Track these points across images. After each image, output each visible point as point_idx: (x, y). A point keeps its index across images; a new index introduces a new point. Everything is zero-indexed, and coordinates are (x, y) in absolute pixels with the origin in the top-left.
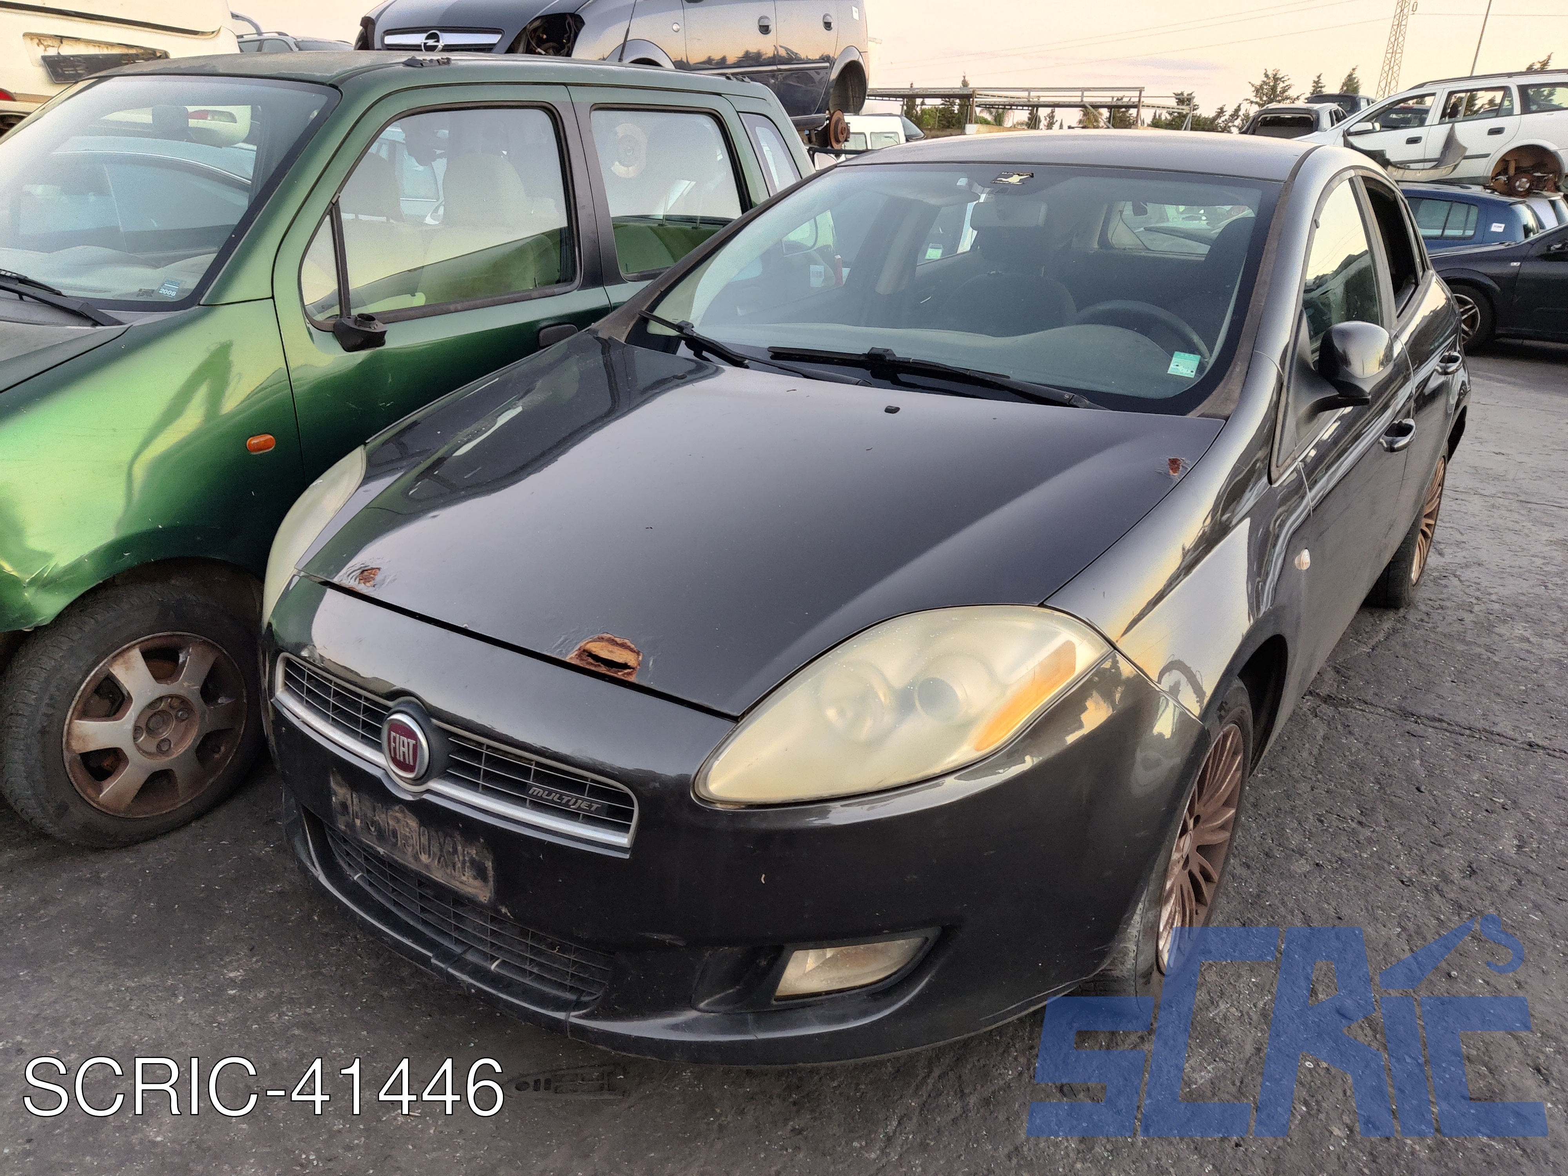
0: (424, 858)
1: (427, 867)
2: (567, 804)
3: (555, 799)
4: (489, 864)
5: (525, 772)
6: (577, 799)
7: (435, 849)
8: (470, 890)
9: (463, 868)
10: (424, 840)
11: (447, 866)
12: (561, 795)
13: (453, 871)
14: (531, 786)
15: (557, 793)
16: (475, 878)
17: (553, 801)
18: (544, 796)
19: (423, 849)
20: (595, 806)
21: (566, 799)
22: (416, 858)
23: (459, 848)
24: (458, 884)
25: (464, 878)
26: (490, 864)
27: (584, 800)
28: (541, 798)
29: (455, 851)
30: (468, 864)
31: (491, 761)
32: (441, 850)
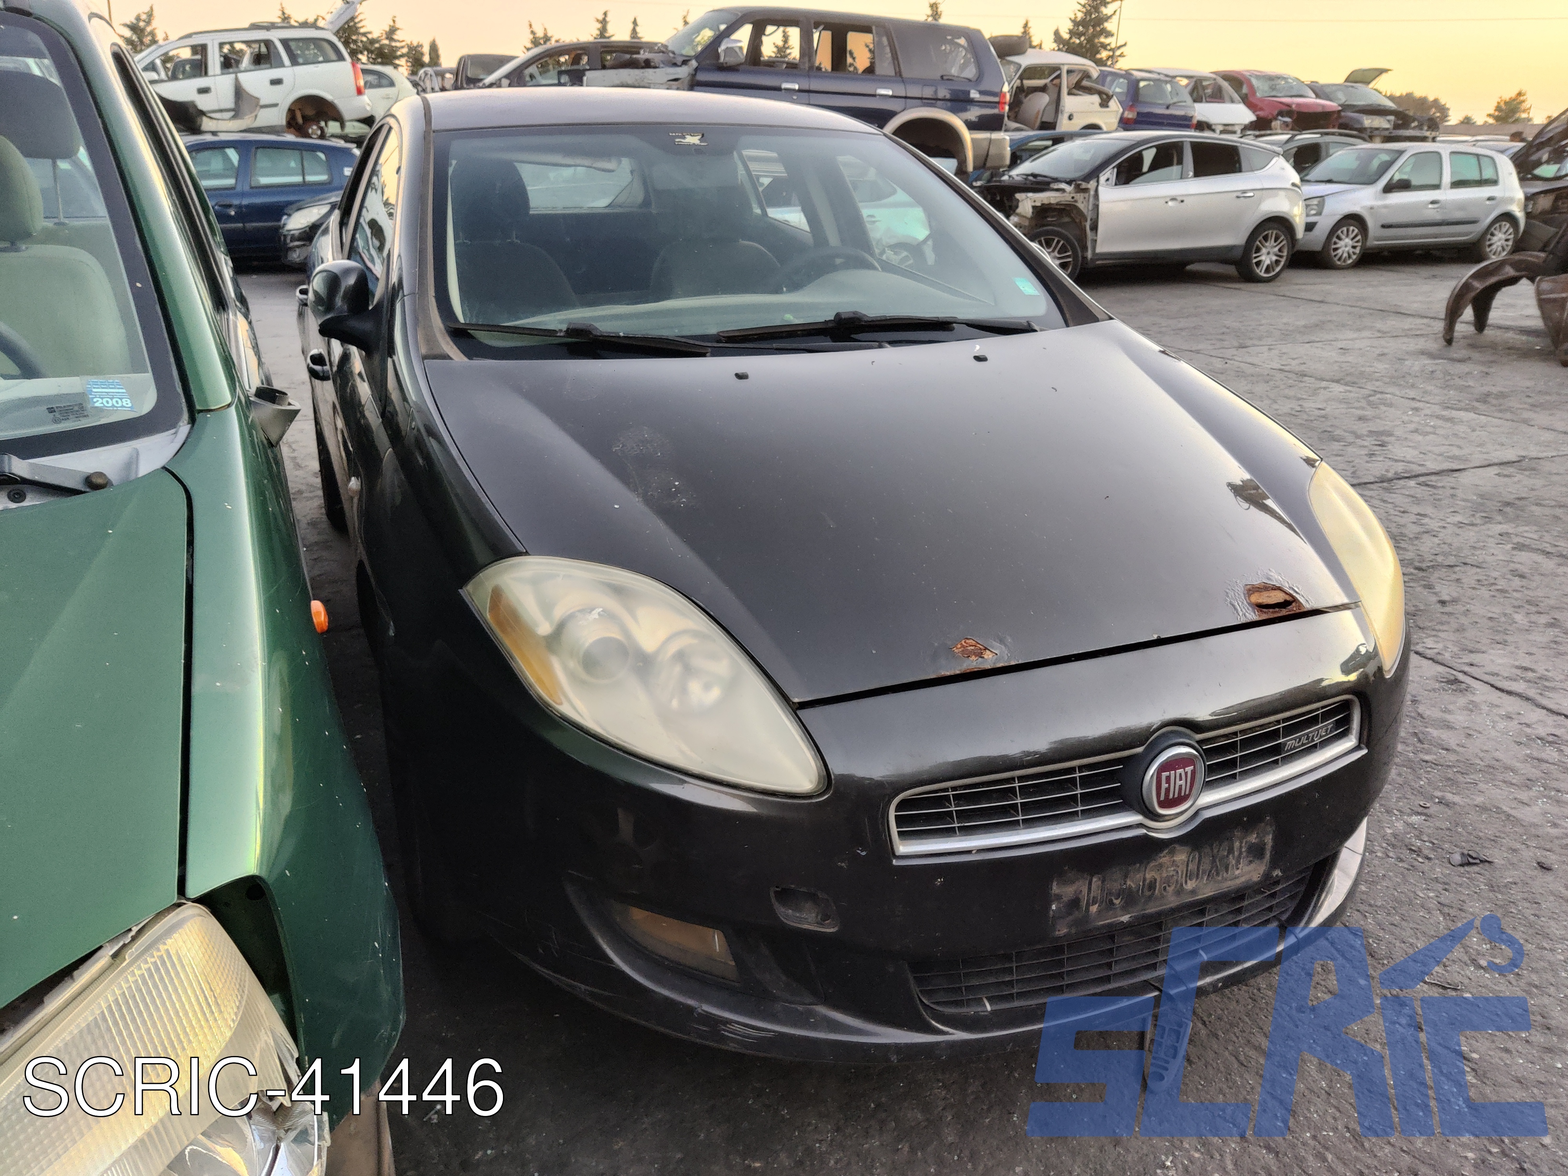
0: (1190, 885)
1: (1193, 892)
2: (1313, 740)
3: (1305, 742)
4: (1269, 839)
5: (1275, 734)
6: (1318, 730)
7: (1206, 865)
8: (1243, 879)
9: (1238, 862)
10: (1192, 867)
11: (1218, 874)
12: (1307, 734)
13: (1225, 874)
14: (1285, 744)
15: (1303, 735)
16: (1251, 862)
17: (1303, 745)
18: (1297, 745)
19: (1189, 876)
20: (1330, 727)
21: (1311, 735)
22: (1179, 891)
23: (1237, 844)
24: (1229, 883)
25: (1237, 872)
26: (1271, 837)
27: (1321, 728)
28: (1295, 748)
29: (1231, 851)
30: (1244, 854)
31: (1246, 743)
32: (1214, 861)
